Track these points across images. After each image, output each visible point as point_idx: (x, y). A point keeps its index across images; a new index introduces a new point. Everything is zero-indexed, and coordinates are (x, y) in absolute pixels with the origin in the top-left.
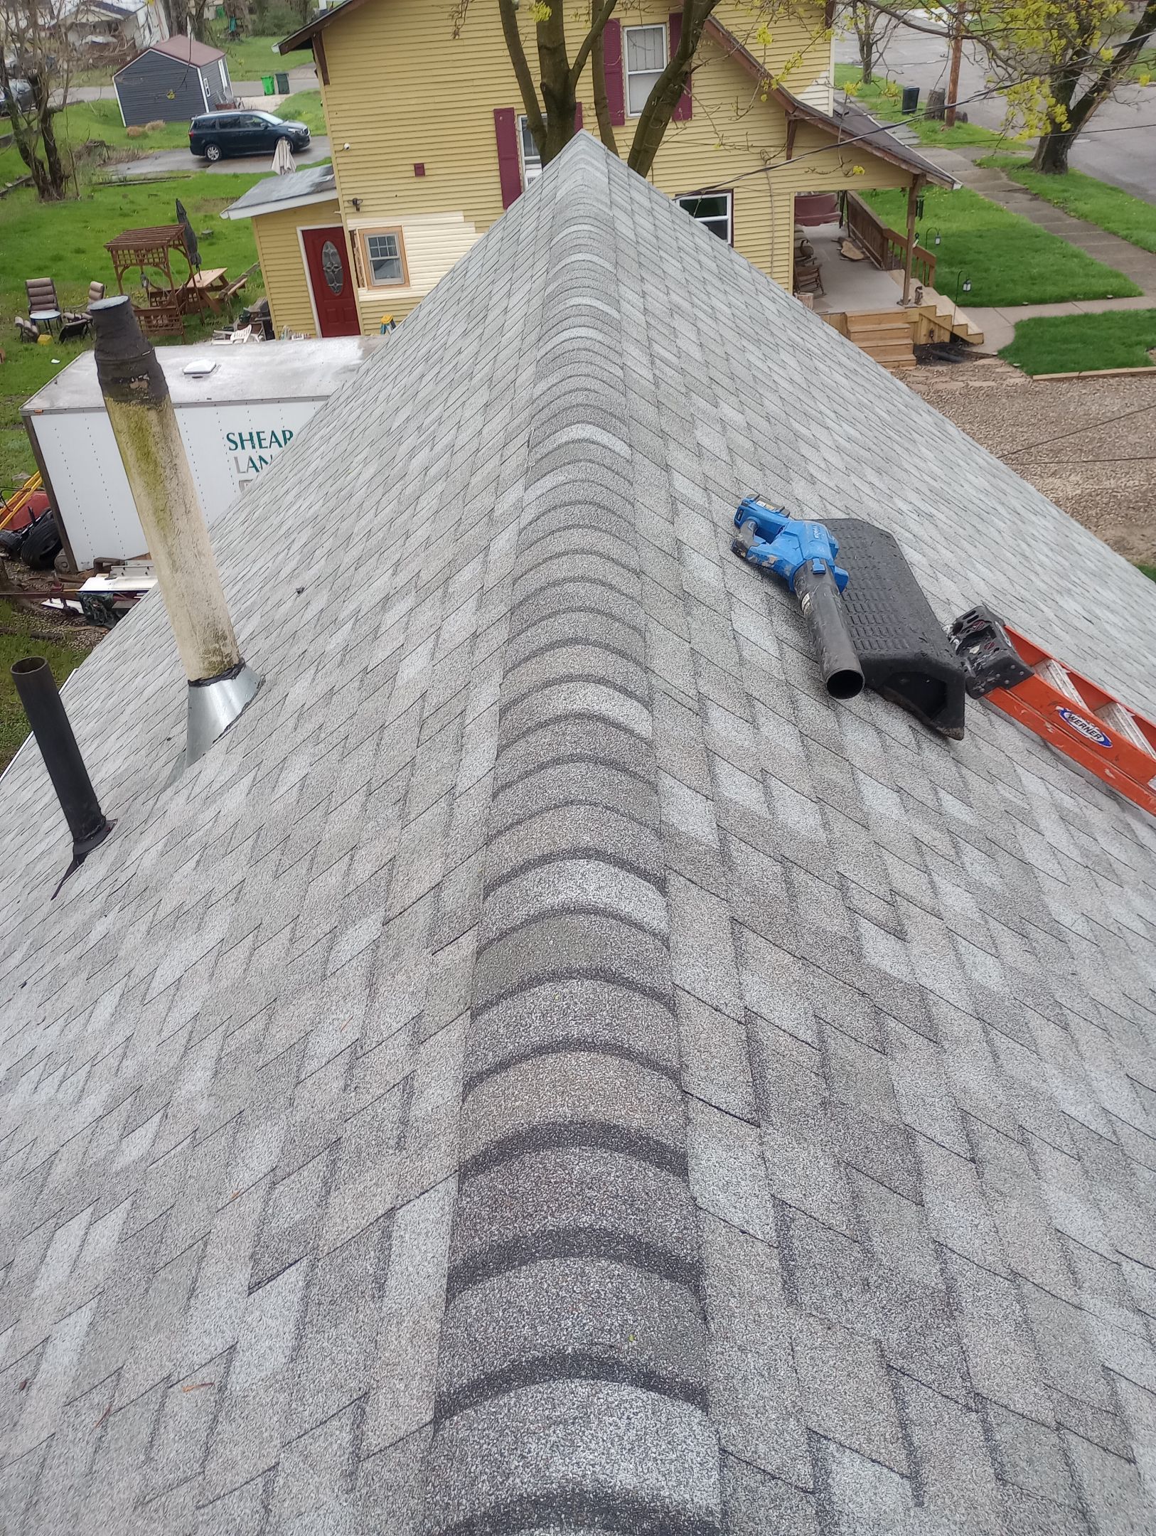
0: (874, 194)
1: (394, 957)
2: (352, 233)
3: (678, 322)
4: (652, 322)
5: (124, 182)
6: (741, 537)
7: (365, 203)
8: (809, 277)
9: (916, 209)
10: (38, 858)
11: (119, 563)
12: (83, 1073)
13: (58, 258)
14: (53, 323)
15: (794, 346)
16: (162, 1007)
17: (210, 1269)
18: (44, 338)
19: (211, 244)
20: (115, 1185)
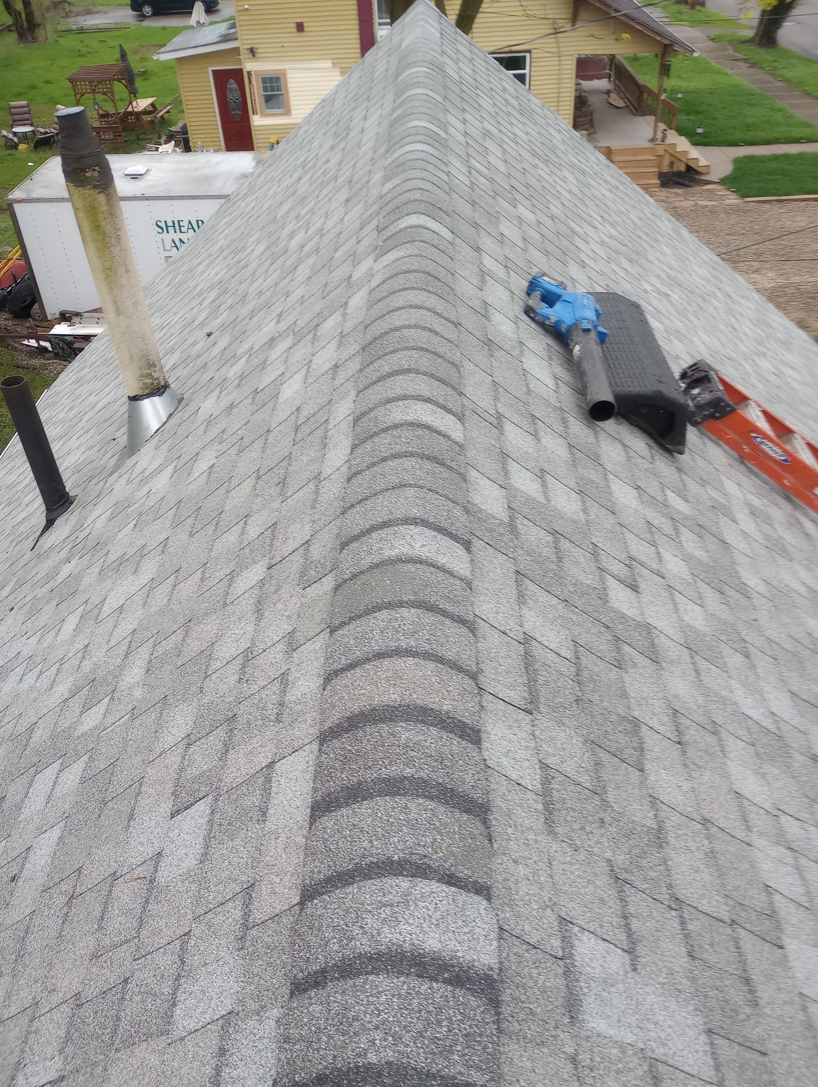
0: (635, 59)
1: (276, 592)
2: (249, 73)
3: (489, 144)
4: (470, 142)
5: (81, 31)
6: (531, 303)
7: (259, 51)
8: (585, 119)
9: (665, 70)
10: (22, 522)
11: (78, 314)
12: (54, 670)
13: (33, 87)
14: (29, 135)
15: (573, 166)
16: (109, 625)
17: (143, 802)
18: (22, 147)
19: (145, 79)
20: (77, 745)
